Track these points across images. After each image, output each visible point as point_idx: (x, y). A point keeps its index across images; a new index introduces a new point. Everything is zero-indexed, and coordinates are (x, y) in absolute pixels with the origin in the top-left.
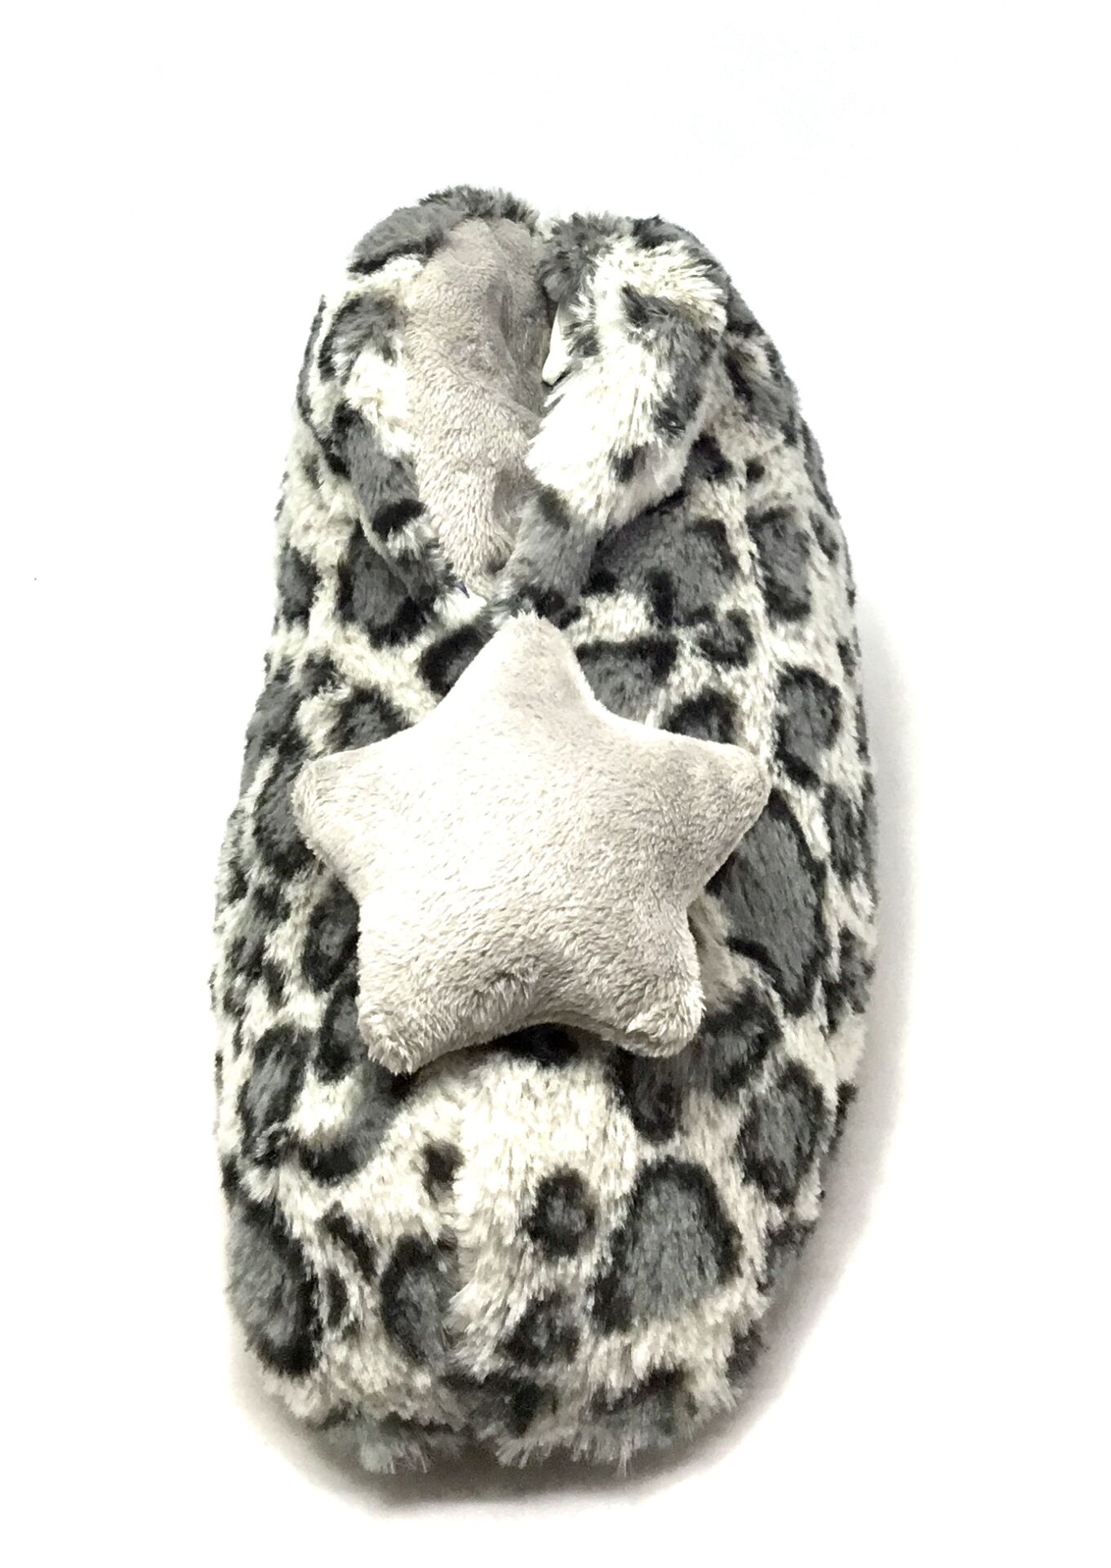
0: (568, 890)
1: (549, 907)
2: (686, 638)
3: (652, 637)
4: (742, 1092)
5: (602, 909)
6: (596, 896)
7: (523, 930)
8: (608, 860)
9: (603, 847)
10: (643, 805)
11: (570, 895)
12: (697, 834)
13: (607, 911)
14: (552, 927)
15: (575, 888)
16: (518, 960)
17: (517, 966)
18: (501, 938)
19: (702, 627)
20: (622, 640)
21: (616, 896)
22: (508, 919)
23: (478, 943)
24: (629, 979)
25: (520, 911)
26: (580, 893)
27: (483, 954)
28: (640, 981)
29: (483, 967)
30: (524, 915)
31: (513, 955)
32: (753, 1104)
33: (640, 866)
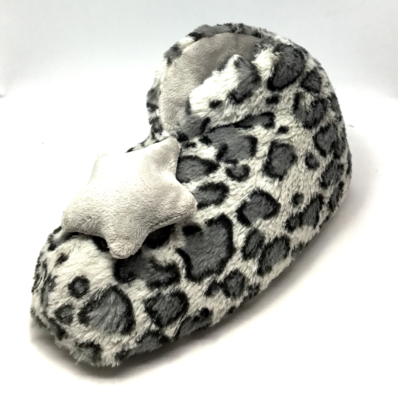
0: (113, 204)
1: (106, 206)
2: (223, 166)
3: (212, 161)
4: (157, 289)
5: (117, 212)
6: (118, 209)
7: (98, 208)
8: (128, 202)
9: (129, 198)
10: (146, 193)
11: (113, 205)
12: (159, 210)
13: (118, 213)
14: (104, 211)
15: (115, 204)
16: (94, 215)
17: (94, 216)
18: (93, 207)
19: (230, 165)
20: (203, 158)
21: (123, 211)
22: (97, 204)
23: (88, 206)
24: (114, 233)
25: (100, 203)
26: (115, 206)
27: (88, 209)
28: (117, 235)
29: (87, 213)
30: (100, 205)
31: (94, 213)
32: (159, 295)
33: (136, 208)
